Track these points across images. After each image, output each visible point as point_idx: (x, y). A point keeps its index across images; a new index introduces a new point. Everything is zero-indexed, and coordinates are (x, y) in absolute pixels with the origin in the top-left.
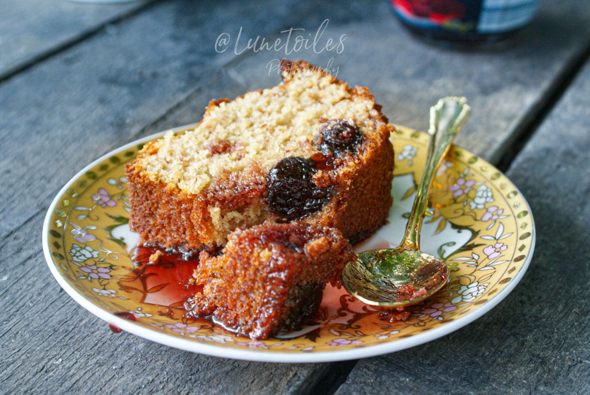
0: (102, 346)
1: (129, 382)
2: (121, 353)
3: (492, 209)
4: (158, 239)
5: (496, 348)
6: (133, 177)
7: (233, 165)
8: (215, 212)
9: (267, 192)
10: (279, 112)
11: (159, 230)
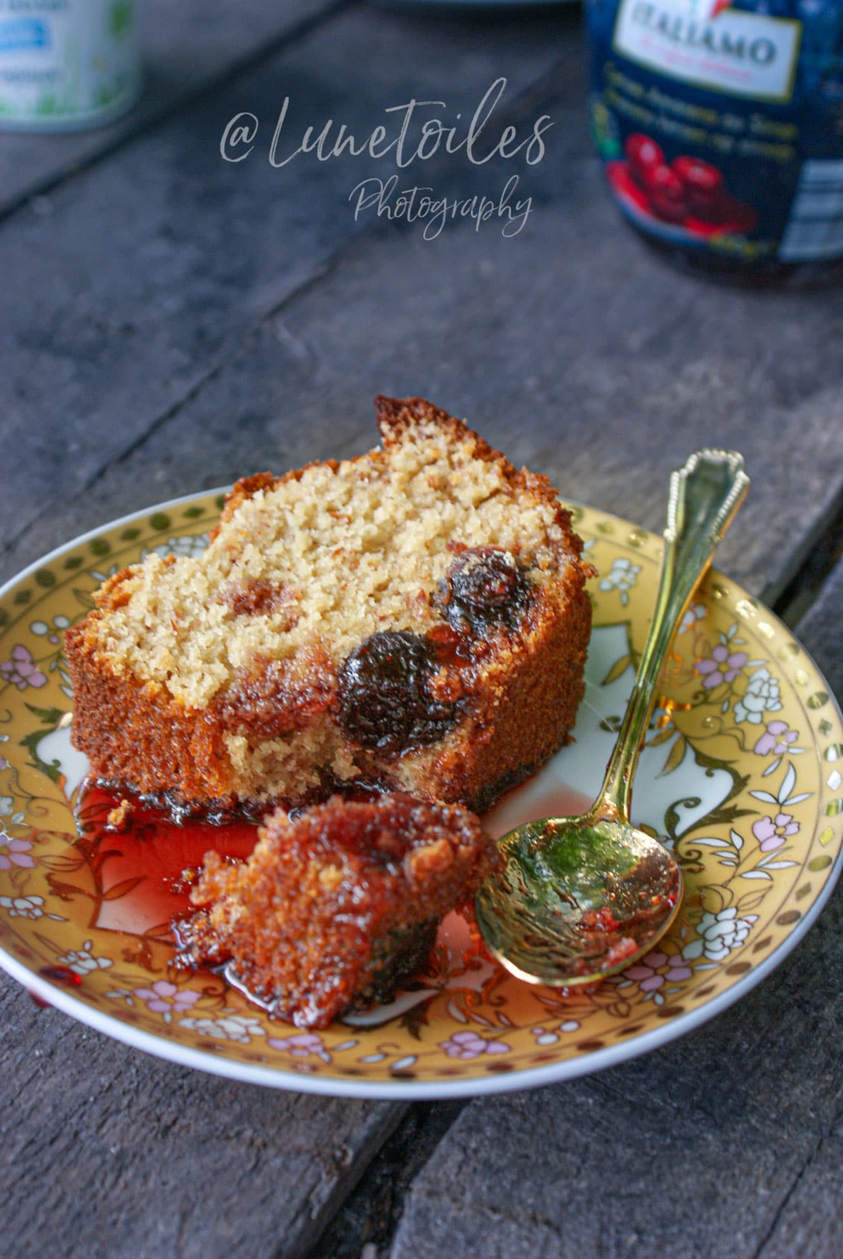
0: (16, 1000)
1: (64, 1089)
2: (50, 1019)
3: (776, 729)
4: (126, 773)
5: (763, 1033)
6: (79, 660)
7: (274, 642)
8: (236, 744)
9: (339, 705)
10: (368, 517)
11: (127, 759)
